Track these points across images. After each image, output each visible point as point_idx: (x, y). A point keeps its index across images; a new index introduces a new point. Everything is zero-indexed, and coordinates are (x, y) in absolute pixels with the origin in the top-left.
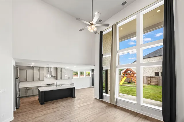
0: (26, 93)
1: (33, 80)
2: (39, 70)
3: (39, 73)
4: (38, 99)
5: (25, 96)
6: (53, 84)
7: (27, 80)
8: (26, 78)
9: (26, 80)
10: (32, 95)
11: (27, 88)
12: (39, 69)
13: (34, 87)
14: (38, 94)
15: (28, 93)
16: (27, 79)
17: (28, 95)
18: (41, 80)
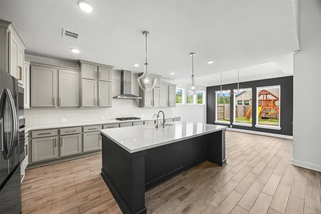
0: (56, 148)
1: (80, 106)
2: (98, 75)
3: (96, 82)
4: (100, 171)
5: (51, 157)
6: (135, 118)
7: (58, 105)
8: (55, 96)
9: (56, 104)
10: (76, 152)
11: (59, 130)
12: (96, 70)
13: (83, 127)
14: (101, 148)
15: (63, 148)
16: (58, 99)
17: (64, 153)
18: (101, 104)
